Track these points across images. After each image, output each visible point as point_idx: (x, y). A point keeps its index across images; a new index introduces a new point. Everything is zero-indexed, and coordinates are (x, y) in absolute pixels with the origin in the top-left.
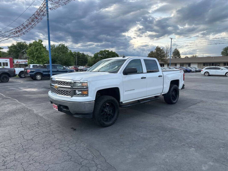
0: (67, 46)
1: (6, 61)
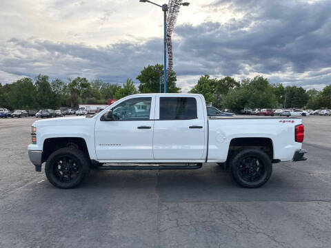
0: (266, 79)
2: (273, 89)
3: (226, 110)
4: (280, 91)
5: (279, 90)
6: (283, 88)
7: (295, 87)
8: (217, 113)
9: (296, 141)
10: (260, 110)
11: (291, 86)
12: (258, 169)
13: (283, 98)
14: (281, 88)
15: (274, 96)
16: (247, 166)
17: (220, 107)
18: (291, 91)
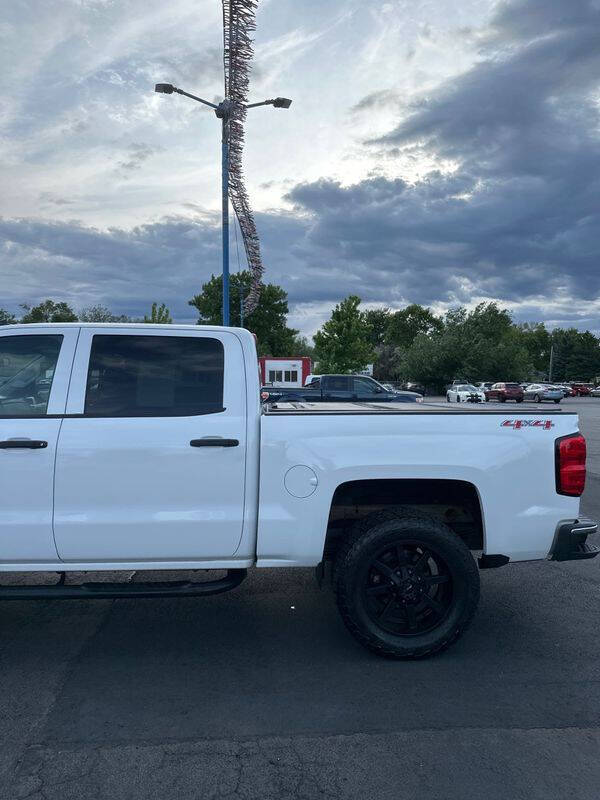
0: (505, 311)
1: (294, 366)
2: (522, 336)
3: (410, 385)
4: (540, 341)
5: (536, 338)
6: (547, 334)
7: (573, 332)
8: (377, 392)
9: (561, 490)
10: (489, 386)
11: (565, 329)
12: (434, 588)
13: (547, 357)
14: (542, 334)
15: (524, 352)
16: (395, 580)
17: (396, 380)
18: (565, 341)
